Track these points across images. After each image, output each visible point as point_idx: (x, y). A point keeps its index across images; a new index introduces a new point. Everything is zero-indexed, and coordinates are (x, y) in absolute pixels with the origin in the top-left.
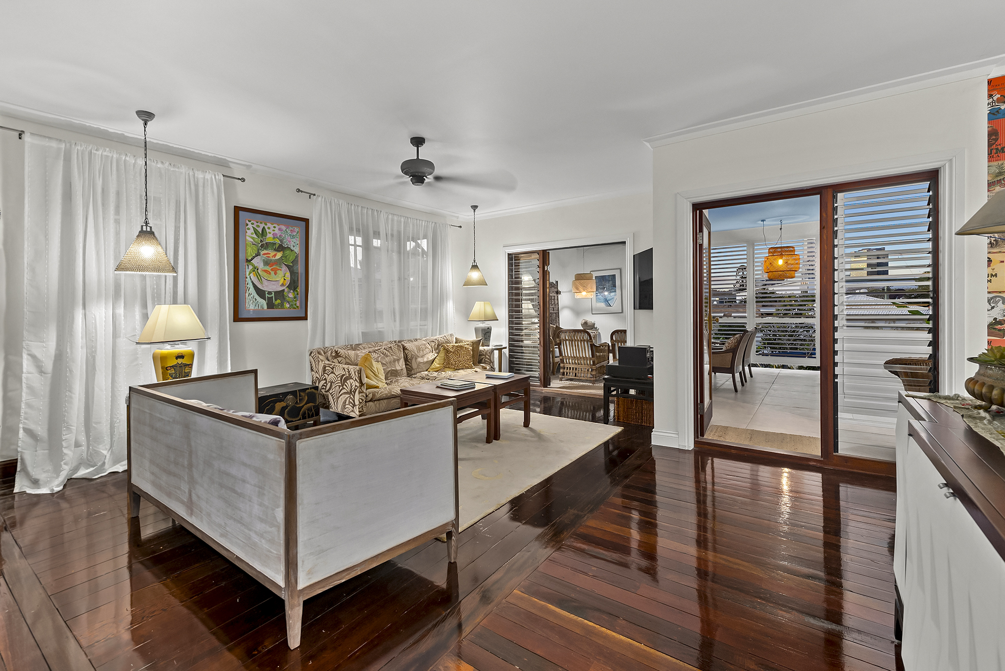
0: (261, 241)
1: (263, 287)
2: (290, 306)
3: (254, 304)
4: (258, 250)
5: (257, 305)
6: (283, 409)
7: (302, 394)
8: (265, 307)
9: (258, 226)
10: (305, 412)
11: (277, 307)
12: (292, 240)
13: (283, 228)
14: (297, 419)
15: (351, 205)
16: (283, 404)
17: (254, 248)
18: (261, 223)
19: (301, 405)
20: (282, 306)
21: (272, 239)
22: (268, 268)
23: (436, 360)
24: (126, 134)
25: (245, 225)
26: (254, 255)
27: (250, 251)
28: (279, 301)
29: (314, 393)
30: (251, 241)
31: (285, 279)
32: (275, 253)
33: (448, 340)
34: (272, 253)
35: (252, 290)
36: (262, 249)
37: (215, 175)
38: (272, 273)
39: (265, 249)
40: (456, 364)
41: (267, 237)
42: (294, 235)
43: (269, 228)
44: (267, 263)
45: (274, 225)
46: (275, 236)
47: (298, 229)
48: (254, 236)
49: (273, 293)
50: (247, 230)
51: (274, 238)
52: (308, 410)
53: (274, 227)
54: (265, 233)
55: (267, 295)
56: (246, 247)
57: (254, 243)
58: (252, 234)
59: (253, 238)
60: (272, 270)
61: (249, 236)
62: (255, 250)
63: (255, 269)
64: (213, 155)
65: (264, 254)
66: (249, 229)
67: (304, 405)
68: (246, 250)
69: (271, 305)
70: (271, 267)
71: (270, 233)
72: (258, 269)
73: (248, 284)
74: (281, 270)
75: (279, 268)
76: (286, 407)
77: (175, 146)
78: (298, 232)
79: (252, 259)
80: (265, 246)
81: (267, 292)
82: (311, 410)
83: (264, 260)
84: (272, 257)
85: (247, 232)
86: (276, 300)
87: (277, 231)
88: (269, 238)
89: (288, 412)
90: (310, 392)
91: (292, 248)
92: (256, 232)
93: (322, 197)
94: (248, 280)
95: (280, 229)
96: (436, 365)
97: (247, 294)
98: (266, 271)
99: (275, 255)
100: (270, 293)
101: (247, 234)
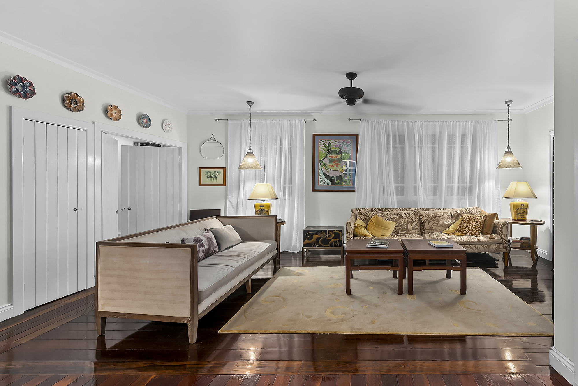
0: (328, 150)
1: (329, 174)
2: (345, 184)
3: (323, 183)
4: (326, 155)
5: (325, 183)
6: (318, 239)
7: (330, 232)
8: (330, 184)
9: (326, 142)
10: (333, 243)
11: (337, 184)
12: (347, 147)
13: (342, 141)
14: (327, 246)
15: (389, 121)
16: (318, 236)
17: (324, 154)
18: (328, 140)
19: (329, 239)
20: (340, 183)
21: (334, 148)
22: (332, 164)
23: (453, 225)
24: (263, 111)
25: (318, 143)
26: (324, 157)
27: (322, 155)
28: (338, 181)
29: (339, 233)
30: (322, 151)
31: (342, 169)
32: (337, 155)
33: (470, 211)
34: (335, 156)
35: (323, 175)
36: (329, 154)
37: (300, 121)
38: (335, 166)
39: (330, 154)
40: (465, 231)
41: (331, 147)
42: (348, 145)
43: (332, 143)
44: (331, 161)
45: (335, 141)
46: (336, 146)
47: (351, 141)
48: (324, 147)
49: (335, 177)
50: (320, 145)
51: (336, 147)
52: (334, 242)
53: (336, 142)
54: (330, 146)
55: (331, 178)
56: (319, 154)
57: (324, 151)
58: (323, 147)
59: (323, 149)
60: (334, 165)
61: (321, 147)
62: (324, 155)
63: (324, 164)
64: (301, 111)
65: (330, 157)
66: (321, 144)
67: (332, 239)
68: (319, 155)
69: (333, 183)
70: (334, 163)
71: (333, 145)
72: (326, 165)
73: (320, 173)
74: (340, 164)
75: (339, 163)
76: (320, 238)
77: (283, 111)
78: (351, 142)
79: (323, 160)
80: (331, 152)
81: (331, 176)
82: (337, 243)
83: (330, 160)
84: (335, 158)
85: (319, 146)
86: (336, 181)
87: (337, 143)
88: (333, 148)
89: (321, 241)
90: (335, 233)
91: (347, 152)
92: (325, 145)
93: (366, 120)
94: (320, 170)
95: (339, 142)
96: (451, 229)
97: (320, 178)
98: (331, 165)
99: (336, 157)
100: (333, 177)
101: (320, 147)
